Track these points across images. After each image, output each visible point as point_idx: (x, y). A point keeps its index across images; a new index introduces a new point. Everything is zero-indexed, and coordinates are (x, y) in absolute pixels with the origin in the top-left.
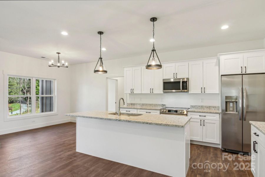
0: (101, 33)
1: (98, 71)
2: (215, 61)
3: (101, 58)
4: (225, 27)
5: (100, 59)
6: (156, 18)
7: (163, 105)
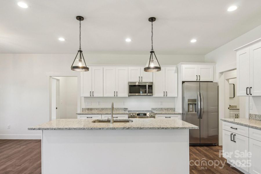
0: (80, 18)
1: (77, 67)
2: (174, 68)
3: (80, 51)
4: (193, 41)
5: (79, 53)
6: (155, 18)
7: (125, 108)
